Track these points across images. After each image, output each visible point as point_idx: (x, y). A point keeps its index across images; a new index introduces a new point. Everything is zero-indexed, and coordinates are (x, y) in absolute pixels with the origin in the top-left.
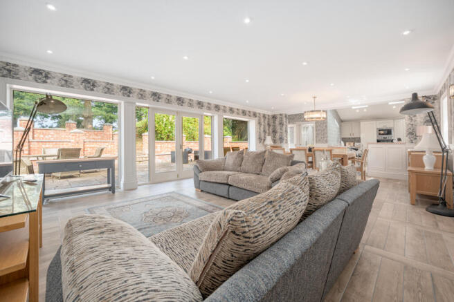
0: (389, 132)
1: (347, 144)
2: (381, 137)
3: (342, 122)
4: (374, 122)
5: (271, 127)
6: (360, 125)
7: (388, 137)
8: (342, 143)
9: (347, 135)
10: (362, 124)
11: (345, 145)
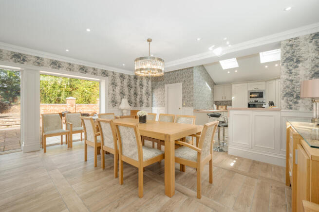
0: (261, 95)
1: (220, 107)
2: (253, 101)
3: (215, 84)
4: (246, 84)
5: (133, 90)
6: (231, 88)
7: (260, 100)
8: (215, 106)
9: (219, 98)
10: (234, 86)
11: (218, 109)
